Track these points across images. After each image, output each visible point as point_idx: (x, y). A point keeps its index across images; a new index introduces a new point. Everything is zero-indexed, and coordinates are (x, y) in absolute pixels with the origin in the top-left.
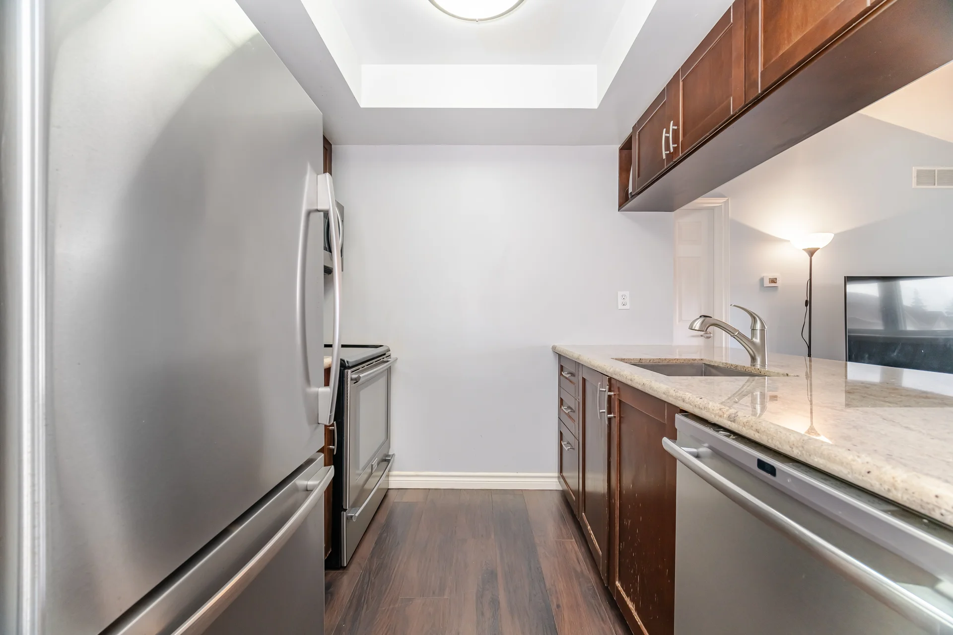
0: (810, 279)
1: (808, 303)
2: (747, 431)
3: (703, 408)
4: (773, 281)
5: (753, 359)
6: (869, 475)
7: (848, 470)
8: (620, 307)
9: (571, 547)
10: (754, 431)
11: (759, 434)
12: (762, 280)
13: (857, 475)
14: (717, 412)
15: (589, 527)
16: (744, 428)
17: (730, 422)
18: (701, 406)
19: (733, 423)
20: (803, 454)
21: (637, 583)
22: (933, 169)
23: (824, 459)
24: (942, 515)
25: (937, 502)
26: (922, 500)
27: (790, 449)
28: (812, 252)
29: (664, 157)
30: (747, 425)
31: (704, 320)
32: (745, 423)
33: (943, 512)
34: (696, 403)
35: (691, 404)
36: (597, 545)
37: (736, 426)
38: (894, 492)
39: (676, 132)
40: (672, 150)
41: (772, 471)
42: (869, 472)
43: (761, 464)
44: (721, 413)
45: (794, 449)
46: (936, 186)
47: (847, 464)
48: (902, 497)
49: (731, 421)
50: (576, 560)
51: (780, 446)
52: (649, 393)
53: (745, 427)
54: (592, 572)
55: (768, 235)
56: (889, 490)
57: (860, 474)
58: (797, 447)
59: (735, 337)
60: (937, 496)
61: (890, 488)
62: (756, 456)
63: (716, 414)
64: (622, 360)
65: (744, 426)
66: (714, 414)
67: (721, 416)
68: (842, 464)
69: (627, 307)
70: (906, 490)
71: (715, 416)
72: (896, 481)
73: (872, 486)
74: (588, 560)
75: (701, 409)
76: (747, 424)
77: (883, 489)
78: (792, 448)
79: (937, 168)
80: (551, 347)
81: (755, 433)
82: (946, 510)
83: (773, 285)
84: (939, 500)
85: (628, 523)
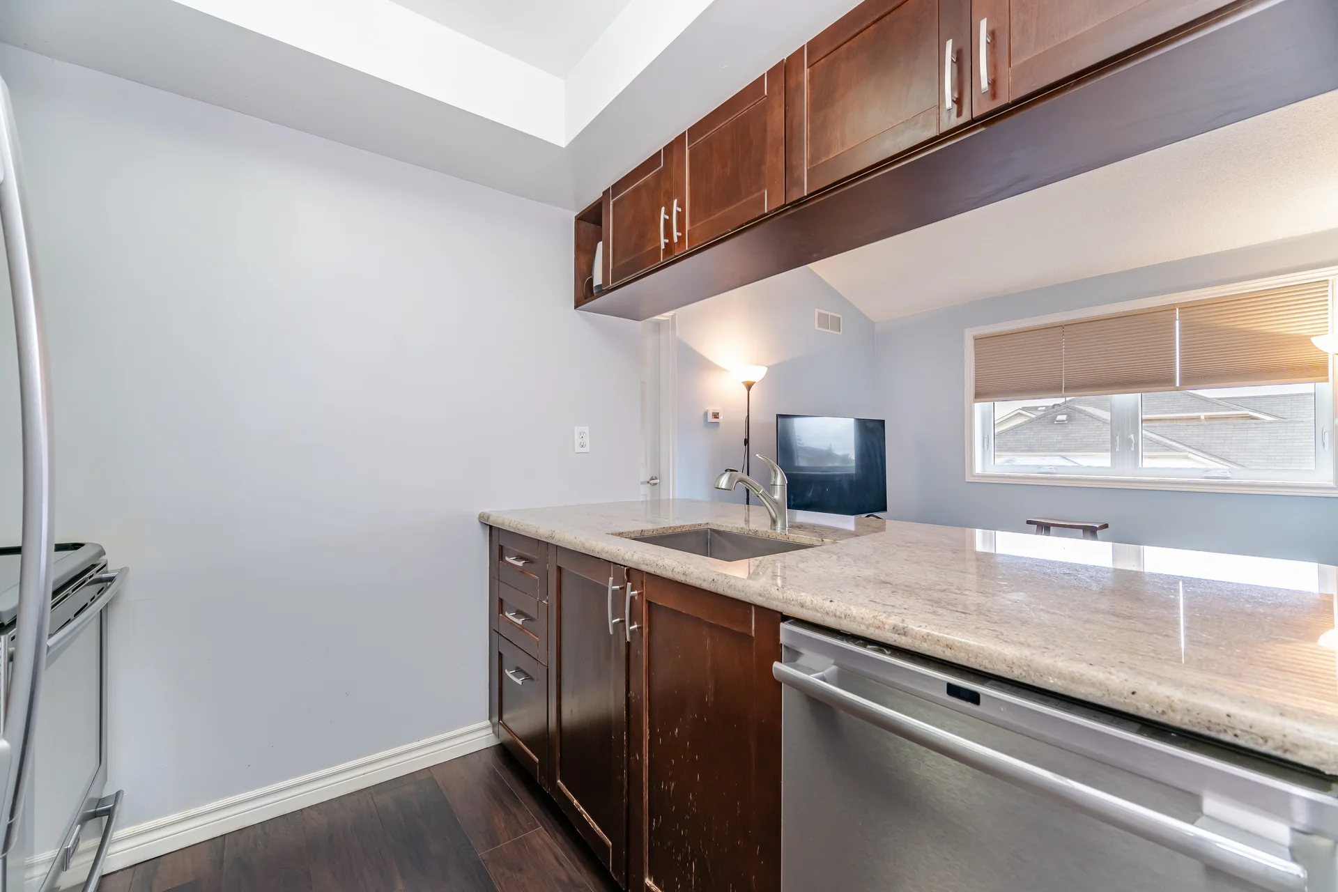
0: (748, 416)
1: (747, 442)
2: (930, 648)
3: (843, 616)
4: (716, 416)
5: (774, 522)
6: (1134, 696)
7: (1104, 692)
8: (578, 449)
9: (540, 841)
10: (943, 647)
11: (953, 651)
12: (706, 414)
13: (1116, 698)
14: (871, 622)
15: (575, 801)
16: (923, 643)
17: (897, 635)
18: (838, 614)
19: (903, 637)
20: (1030, 675)
21: (691, 873)
22: (828, 313)
23: (1065, 679)
24: (1236, 736)
25: (1229, 722)
26: (1210, 721)
27: (1009, 668)
28: (749, 386)
29: (663, 247)
30: (929, 639)
31: (731, 475)
32: (925, 637)
33: (1238, 732)
34: (827, 609)
35: (817, 610)
36: (598, 829)
37: (910, 641)
38: (1171, 714)
39: (681, 216)
40: (676, 240)
41: (974, 698)
42: (1133, 693)
43: (953, 690)
44: (877, 623)
45: (1014, 669)
46: (829, 331)
47: (1101, 684)
48: (1182, 719)
49: (899, 634)
50: (554, 862)
51: (989, 666)
52: (725, 594)
53: (925, 642)
54: (583, 870)
55: (712, 363)
56: (1163, 713)
57: (1121, 695)
58: (1020, 667)
59: (759, 495)
60: (1228, 716)
61: (1165, 710)
62: (944, 680)
63: (869, 625)
64: (620, 534)
65: (925, 640)
66: (865, 624)
67: (879, 627)
68: (1093, 684)
69: (587, 449)
70: (1188, 710)
71: (868, 628)
72: (1173, 701)
73: (1137, 708)
74: (572, 854)
75: (841, 618)
76: (930, 637)
77: (1154, 712)
78: (1012, 668)
79: (830, 314)
80: (477, 517)
81: (945, 649)
82: (1242, 730)
83: (716, 420)
84: (1232, 719)
85: (669, 787)
